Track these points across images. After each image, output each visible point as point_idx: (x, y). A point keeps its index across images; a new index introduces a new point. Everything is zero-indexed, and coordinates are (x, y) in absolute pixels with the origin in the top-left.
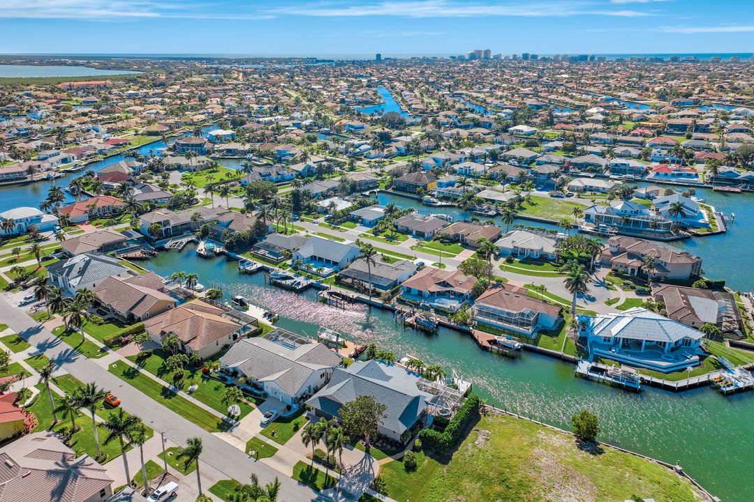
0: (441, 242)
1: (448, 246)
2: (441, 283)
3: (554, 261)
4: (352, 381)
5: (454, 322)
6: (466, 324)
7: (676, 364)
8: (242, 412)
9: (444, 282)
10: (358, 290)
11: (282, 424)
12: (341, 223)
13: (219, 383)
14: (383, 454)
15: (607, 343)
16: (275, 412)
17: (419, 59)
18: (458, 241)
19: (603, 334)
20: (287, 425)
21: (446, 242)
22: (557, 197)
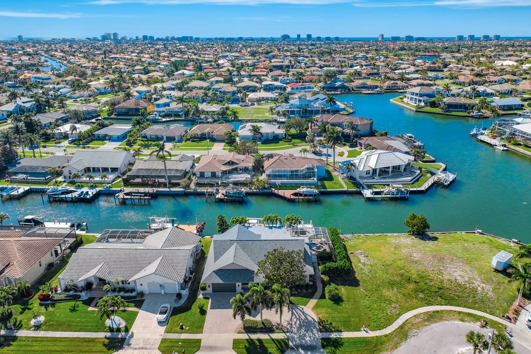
0: (192, 141)
1: (200, 143)
2: (226, 163)
3: (285, 138)
4: (238, 247)
5: (255, 188)
6: (265, 188)
7: (413, 177)
8: (126, 320)
9: (229, 162)
10: (152, 186)
11: (184, 314)
12: (88, 143)
13: (72, 303)
14: (305, 299)
15: (368, 175)
16: (168, 306)
17: (60, 39)
18: (205, 139)
19: (366, 169)
20: (189, 313)
21: (197, 141)
22: (245, 106)
